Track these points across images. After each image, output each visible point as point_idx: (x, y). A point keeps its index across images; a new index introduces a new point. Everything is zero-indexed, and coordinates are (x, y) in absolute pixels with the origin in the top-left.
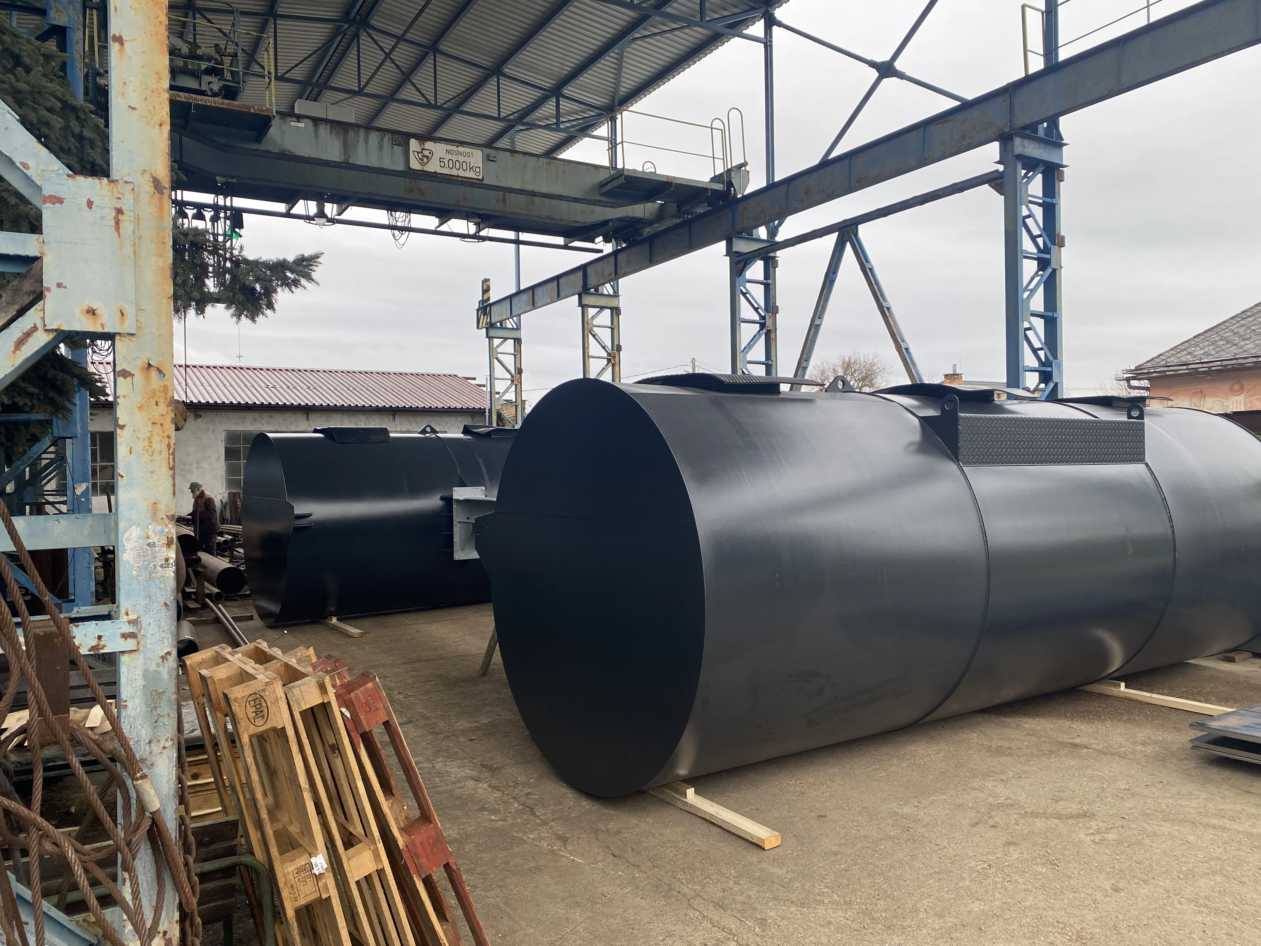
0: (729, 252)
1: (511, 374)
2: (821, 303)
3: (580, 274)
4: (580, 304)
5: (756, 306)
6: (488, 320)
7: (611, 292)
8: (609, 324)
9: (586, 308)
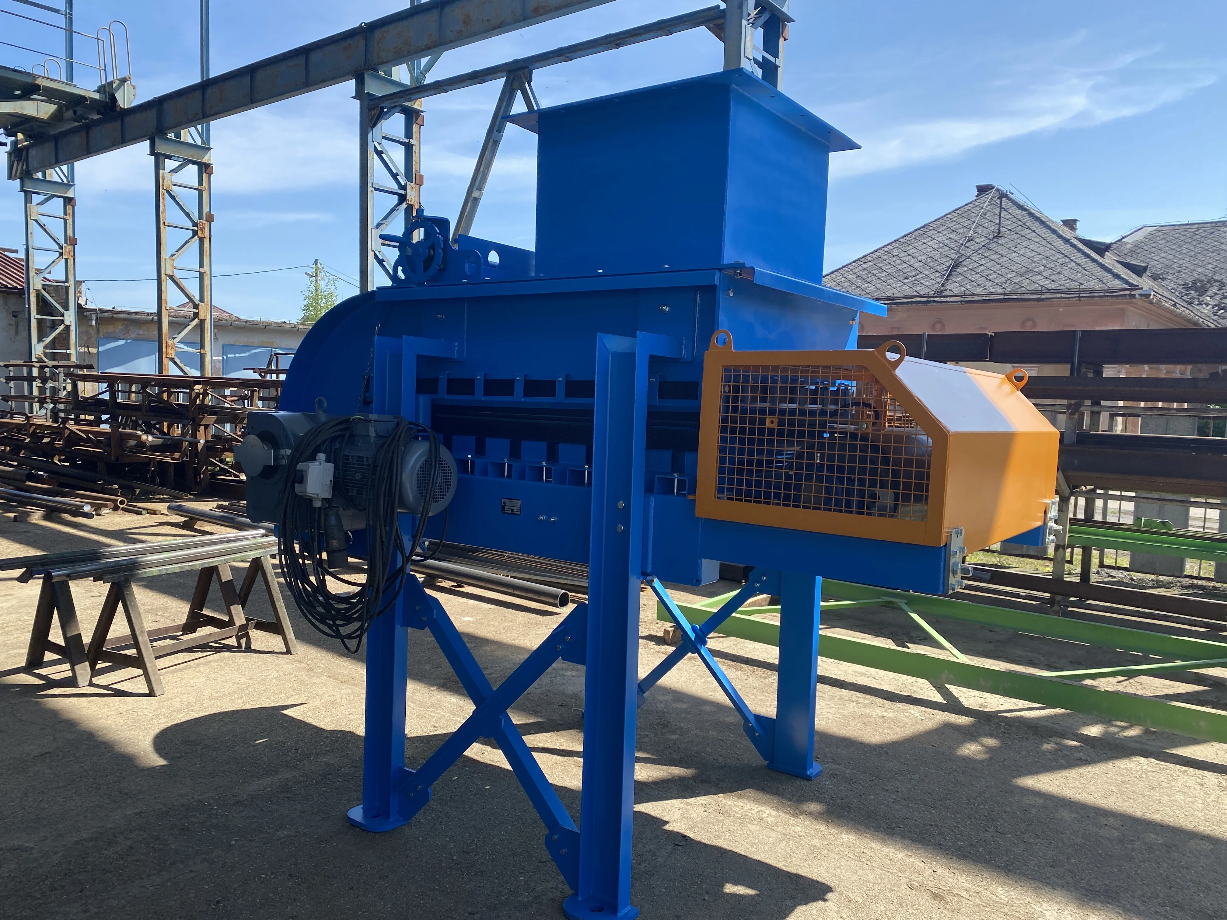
0: (359, 94)
1: (58, 244)
2: (481, 170)
3: (153, 113)
4: (153, 152)
5: (395, 171)
6: (25, 167)
7: (199, 142)
8: (196, 185)
9: (161, 158)
